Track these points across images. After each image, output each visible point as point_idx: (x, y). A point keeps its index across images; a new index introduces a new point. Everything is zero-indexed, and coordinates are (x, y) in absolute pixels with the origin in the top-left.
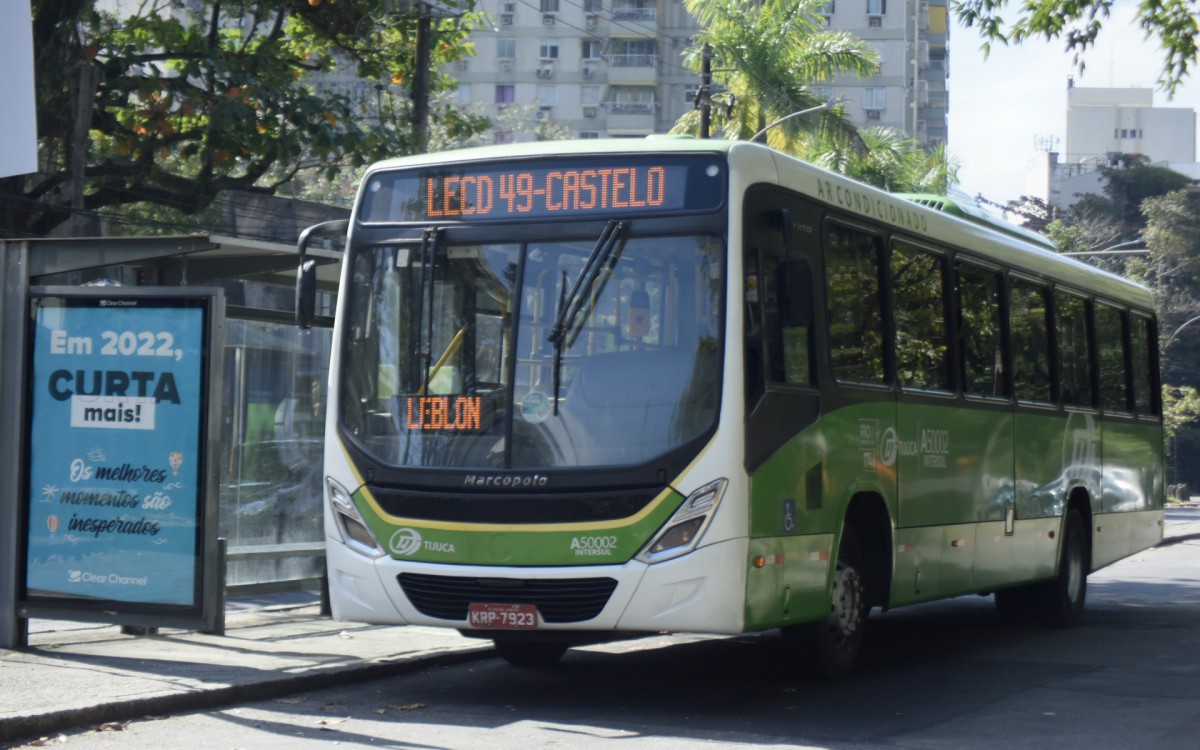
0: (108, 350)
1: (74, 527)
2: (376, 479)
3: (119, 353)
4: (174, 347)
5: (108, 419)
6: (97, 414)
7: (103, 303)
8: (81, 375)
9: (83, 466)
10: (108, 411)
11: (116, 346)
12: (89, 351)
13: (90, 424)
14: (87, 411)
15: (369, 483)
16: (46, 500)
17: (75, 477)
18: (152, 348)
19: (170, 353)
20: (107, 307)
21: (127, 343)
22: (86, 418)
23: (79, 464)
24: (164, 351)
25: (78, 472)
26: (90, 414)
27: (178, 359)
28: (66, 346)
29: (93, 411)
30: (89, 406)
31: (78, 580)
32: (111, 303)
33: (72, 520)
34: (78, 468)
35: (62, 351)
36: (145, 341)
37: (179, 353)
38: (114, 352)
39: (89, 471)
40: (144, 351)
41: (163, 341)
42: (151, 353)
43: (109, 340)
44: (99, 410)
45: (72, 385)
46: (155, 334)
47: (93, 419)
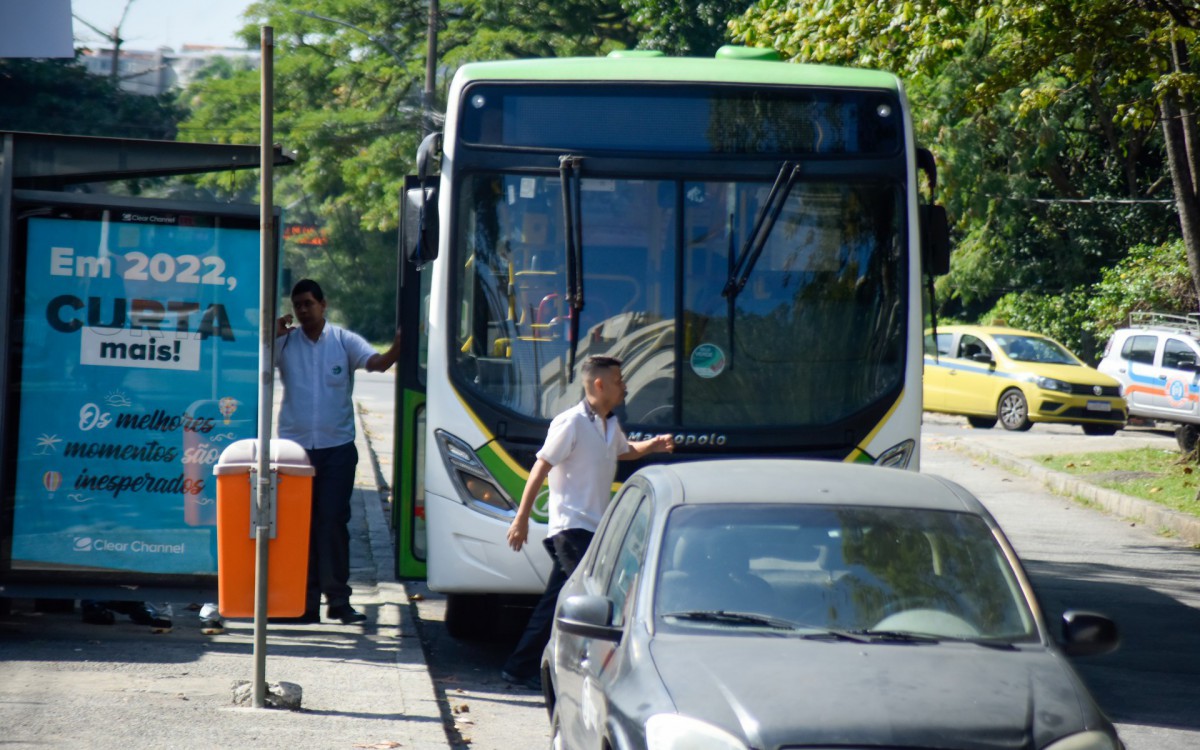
0: (134, 274)
1: (85, 484)
2: (511, 434)
3: (150, 277)
4: (225, 274)
5: (135, 357)
6: (119, 351)
7: (128, 217)
8: (95, 303)
9: (98, 411)
10: (135, 347)
11: (147, 269)
12: (107, 274)
13: (108, 361)
14: (104, 346)
15: (499, 437)
16: (43, 453)
17: (85, 425)
18: (195, 274)
19: (220, 281)
20: (132, 222)
21: (162, 267)
22: (103, 354)
23: (91, 409)
24: (214, 278)
25: (90, 419)
26: (109, 350)
27: (231, 289)
28: (74, 267)
29: (114, 346)
30: (108, 340)
31: (88, 549)
32: (139, 218)
33: (81, 476)
34: (90, 414)
35: (68, 272)
36: (187, 265)
37: (233, 282)
38: (144, 276)
39: (107, 418)
40: (186, 277)
41: (212, 267)
42: (196, 280)
43: (135, 262)
44: (123, 346)
45: (83, 314)
46: (201, 259)
47: (113, 355)
